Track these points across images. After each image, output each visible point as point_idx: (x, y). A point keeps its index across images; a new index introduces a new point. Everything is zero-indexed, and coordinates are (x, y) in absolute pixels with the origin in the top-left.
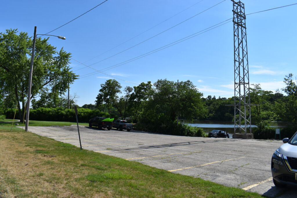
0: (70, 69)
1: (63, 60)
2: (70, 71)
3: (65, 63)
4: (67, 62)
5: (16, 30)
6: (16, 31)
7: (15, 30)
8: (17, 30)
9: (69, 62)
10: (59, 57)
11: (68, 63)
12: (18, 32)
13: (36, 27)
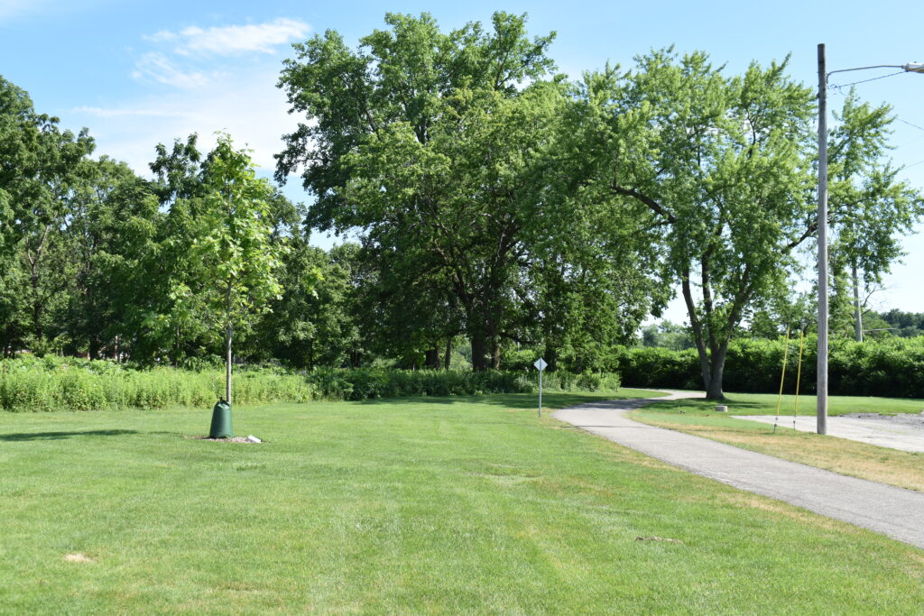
0: (895, 173)
1: (860, 141)
2: (895, 182)
3: (873, 152)
4: (878, 145)
5: (669, 51)
6: (671, 55)
7: (667, 49)
8: (672, 47)
9: (886, 143)
10: (842, 128)
11: (882, 149)
12: (677, 55)
13: (821, 48)
